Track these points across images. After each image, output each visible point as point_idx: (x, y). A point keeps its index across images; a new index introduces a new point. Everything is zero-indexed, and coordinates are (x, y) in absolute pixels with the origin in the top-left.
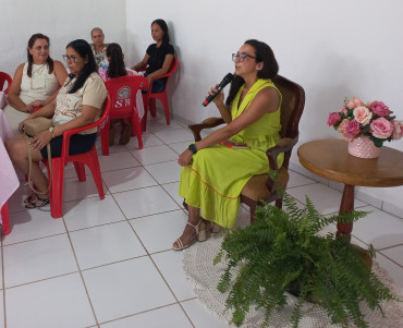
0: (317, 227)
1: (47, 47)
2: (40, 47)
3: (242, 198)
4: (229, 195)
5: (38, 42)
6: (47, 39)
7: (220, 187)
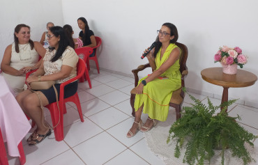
0: (213, 112)
1: (29, 33)
2: (24, 33)
3: (171, 104)
4: (164, 104)
5: (23, 29)
6: (29, 27)
7: (159, 100)
